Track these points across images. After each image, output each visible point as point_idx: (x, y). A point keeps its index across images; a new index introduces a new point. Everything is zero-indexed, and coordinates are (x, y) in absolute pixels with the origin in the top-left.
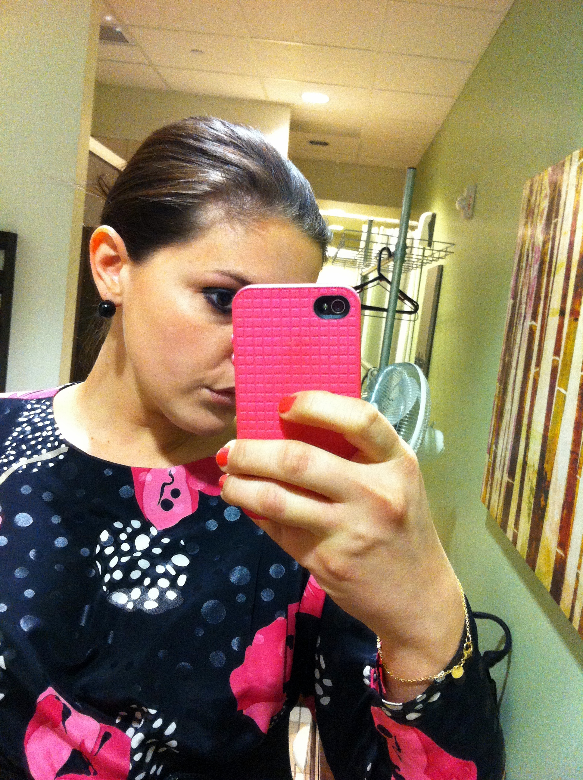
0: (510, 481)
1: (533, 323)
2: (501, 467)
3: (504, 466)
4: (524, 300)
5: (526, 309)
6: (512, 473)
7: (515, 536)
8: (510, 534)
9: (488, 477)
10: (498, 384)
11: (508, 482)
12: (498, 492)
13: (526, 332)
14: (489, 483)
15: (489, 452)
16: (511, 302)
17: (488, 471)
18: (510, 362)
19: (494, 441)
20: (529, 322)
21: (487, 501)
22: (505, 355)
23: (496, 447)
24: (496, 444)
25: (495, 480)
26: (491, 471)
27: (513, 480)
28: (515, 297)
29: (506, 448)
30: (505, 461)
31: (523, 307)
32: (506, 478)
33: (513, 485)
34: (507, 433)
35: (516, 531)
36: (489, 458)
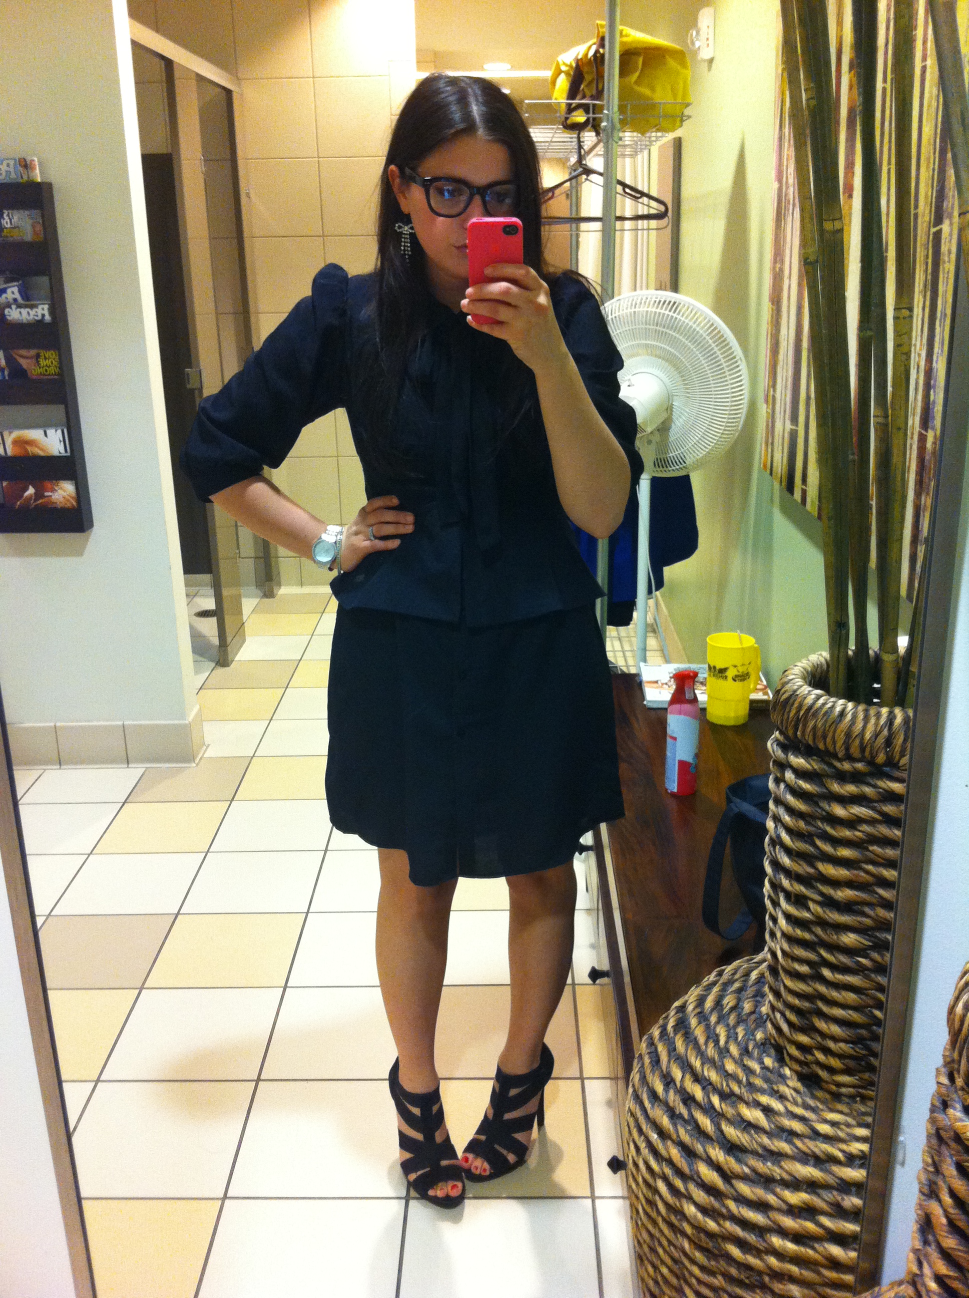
0: (794, 427)
2: (782, 414)
3: (785, 411)
4: (791, 181)
7: (804, 493)
8: (797, 495)
9: (767, 434)
10: (769, 306)
11: (791, 429)
12: (780, 448)
13: (797, 224)
14: (770, 441)
15: (767, 401)
16: (776, 185)
17: (767, 425)
18: (782, 272)
19: (771, 384)
21: (769, 464)
22: (775, 262)
23: (774, 391)
24: (774, 386)
25: (776, 433)
26: (770, 424)
27: (797, 426)
28: (779, 177)
29: (786, 387)
30: (785, 404)
31: (791, 191)
32: (789, 426)
33: (797, 431)
34: (785, 367)
35: (804, 487)
36: (767, 408)
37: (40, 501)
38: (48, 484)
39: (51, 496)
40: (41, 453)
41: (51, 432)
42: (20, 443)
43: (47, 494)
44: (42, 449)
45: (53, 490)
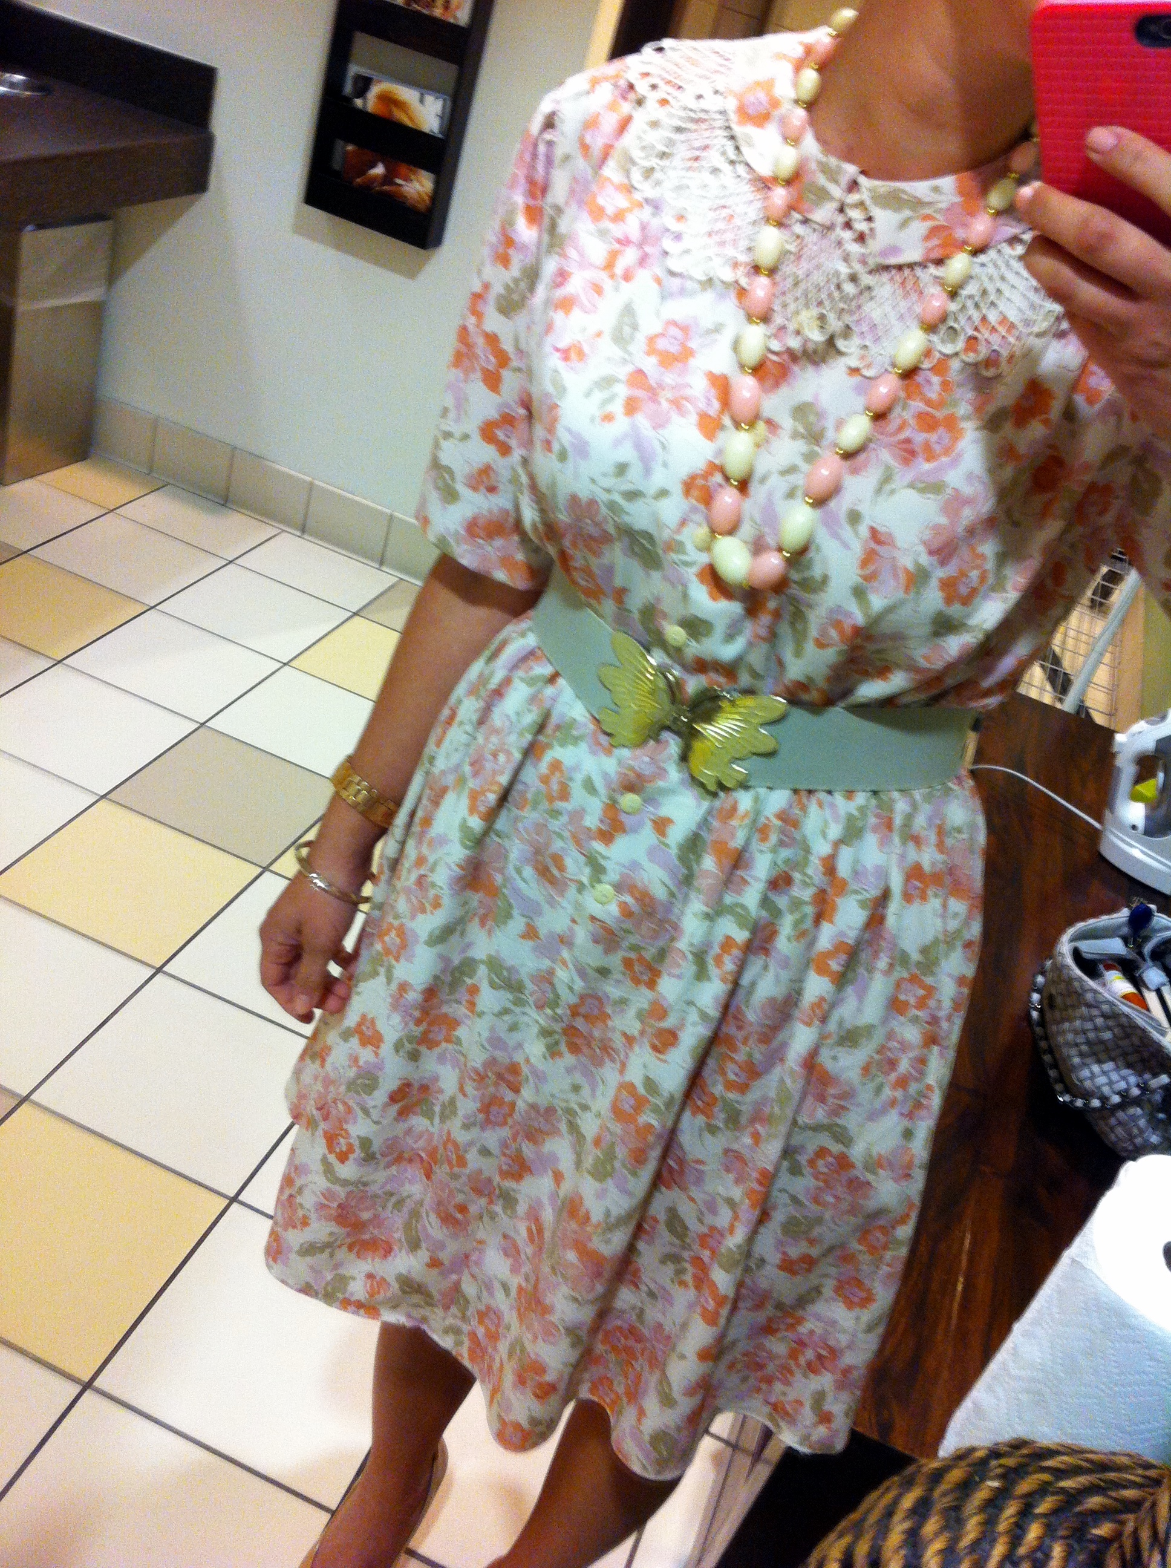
37: (386, 188)
38: (403, 169)
39: (400, 185)
40: (409, 124)
41: (429, 99)
42: (387, 99)
43: (399, 181)
44: (411, 119)
45: (407, 179)
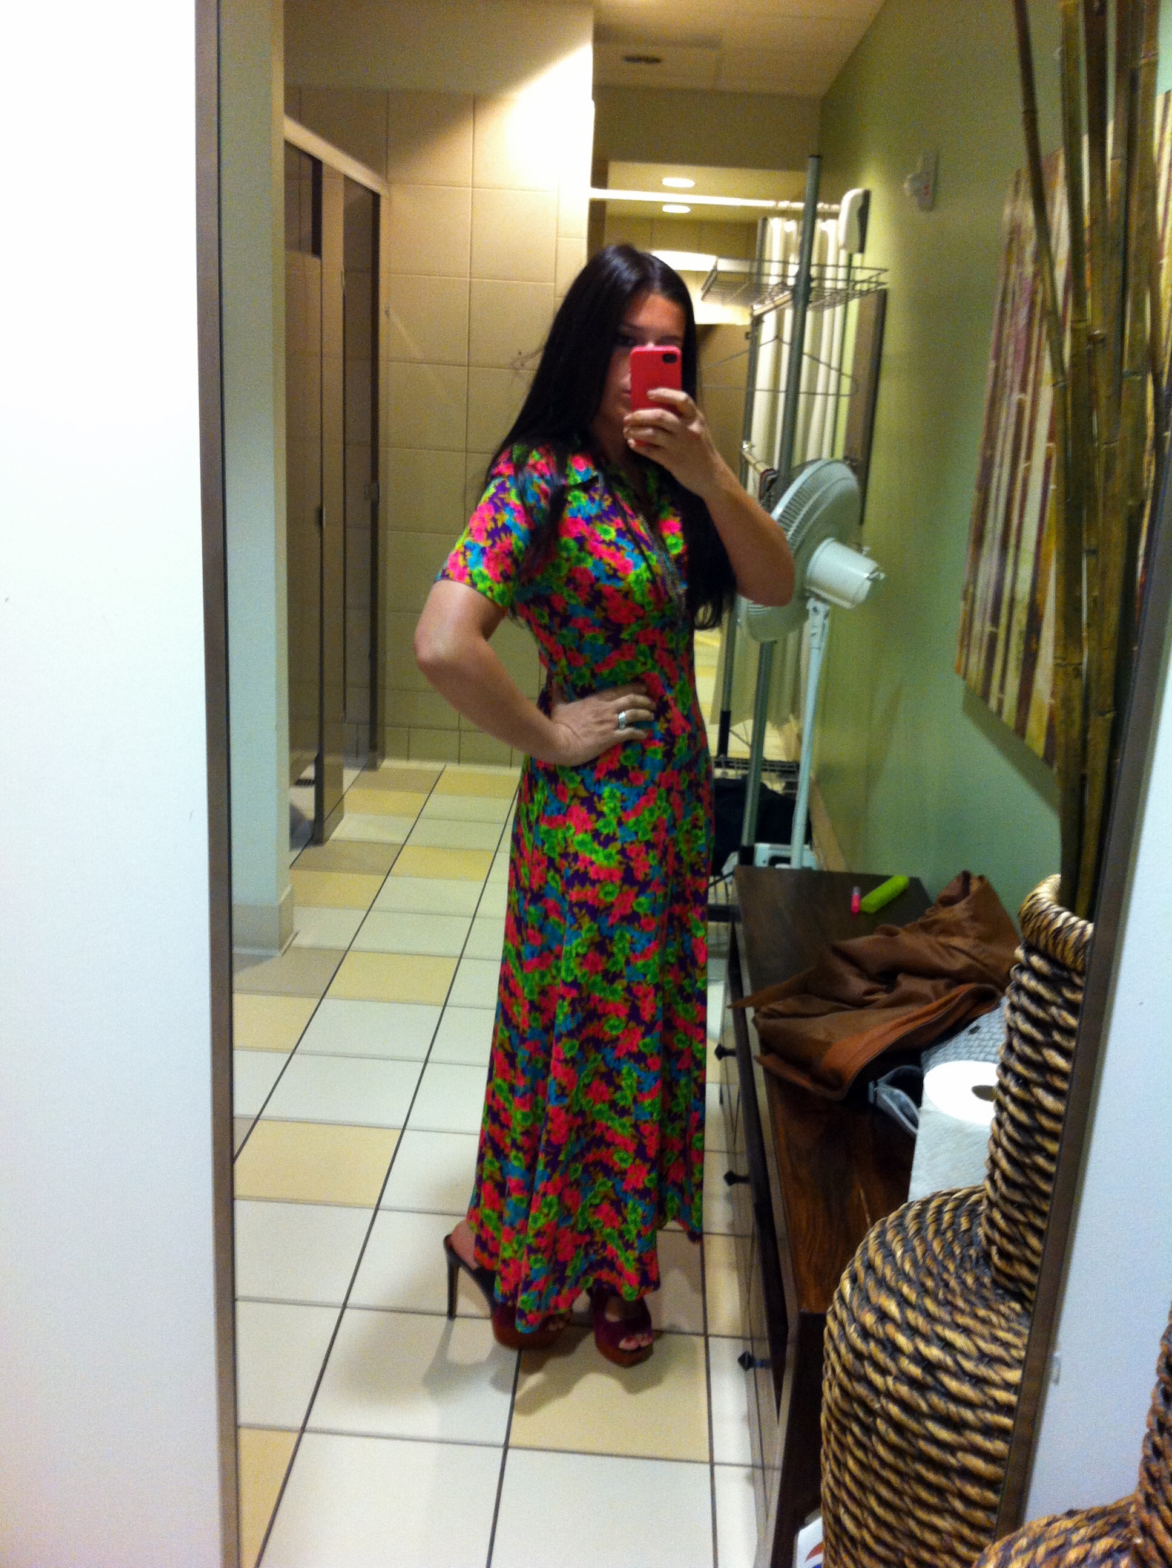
0: (994, 630)
1: (1022, 396)
2: (982, 613)
3: (985, 612)
4: (1010, 361)
5: (1012, 375)
6: (995, 620)
7: (1000, 702)
8: (993, 703)
9: (963, 632)
10: (976, 494)
11: (991, 631)
12: (977, 649)
13: (1014, 410)
14: (966, 642)
15: (965, 597)
16: (992, 365)
17: (964, 622)
18: (992, 456)
19: (971, 577)
20: (1016, 396)
21: (963, 668)
22: (985, 448)
23: (975, 587)
24: (974, 581)
25: (974, 636)
26: (967, 623)
27: (997, 628)
28: (997, 356)
29: (988, 587)
30: (986, 606)
31: (1009, 372)
32: (988, 628)
33: (996, 635)
35: (1001, 696)
36: (965, 605)
